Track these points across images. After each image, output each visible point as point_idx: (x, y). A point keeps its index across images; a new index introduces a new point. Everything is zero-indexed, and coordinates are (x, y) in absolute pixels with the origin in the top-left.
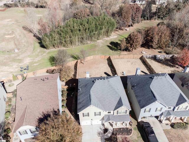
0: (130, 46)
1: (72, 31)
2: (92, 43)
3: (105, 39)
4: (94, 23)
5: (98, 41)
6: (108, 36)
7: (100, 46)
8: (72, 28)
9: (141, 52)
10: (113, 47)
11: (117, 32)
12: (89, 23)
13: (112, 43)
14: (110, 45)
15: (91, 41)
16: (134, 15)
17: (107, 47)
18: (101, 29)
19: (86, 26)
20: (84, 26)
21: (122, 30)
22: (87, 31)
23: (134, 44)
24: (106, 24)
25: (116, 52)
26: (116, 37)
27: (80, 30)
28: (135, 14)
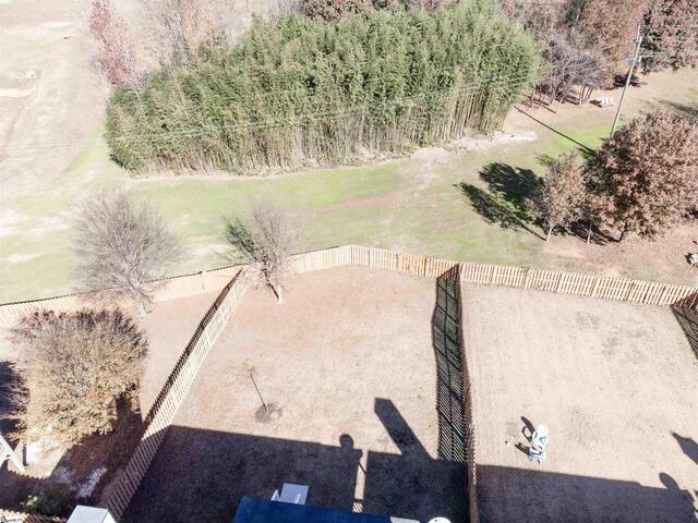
0: (612, 207)
1: (265, 84)
2: (386, 161)
3: (464, 142)
4: (402, 48)
5: (422, 153)
6: (481, 128)
7: (422, 182)
8: (269, 67)
9: (689, 257)
10: (499, 198)
11: (540, 113)
12: (373, 43)
13: (495, 173)
14: (483, 186)
15: (381, 150)
16: (658, 19)
17: (460, 192)
18: (442, 83)
19: (350, 57)
20: (341, 58)
21: (574, 101)
22: (356, 88)
23: (642, 199)
24: (476, 58)
25: (510, 232)
26: (530, 136)
27: (311, 83)
28: (669, 13)
